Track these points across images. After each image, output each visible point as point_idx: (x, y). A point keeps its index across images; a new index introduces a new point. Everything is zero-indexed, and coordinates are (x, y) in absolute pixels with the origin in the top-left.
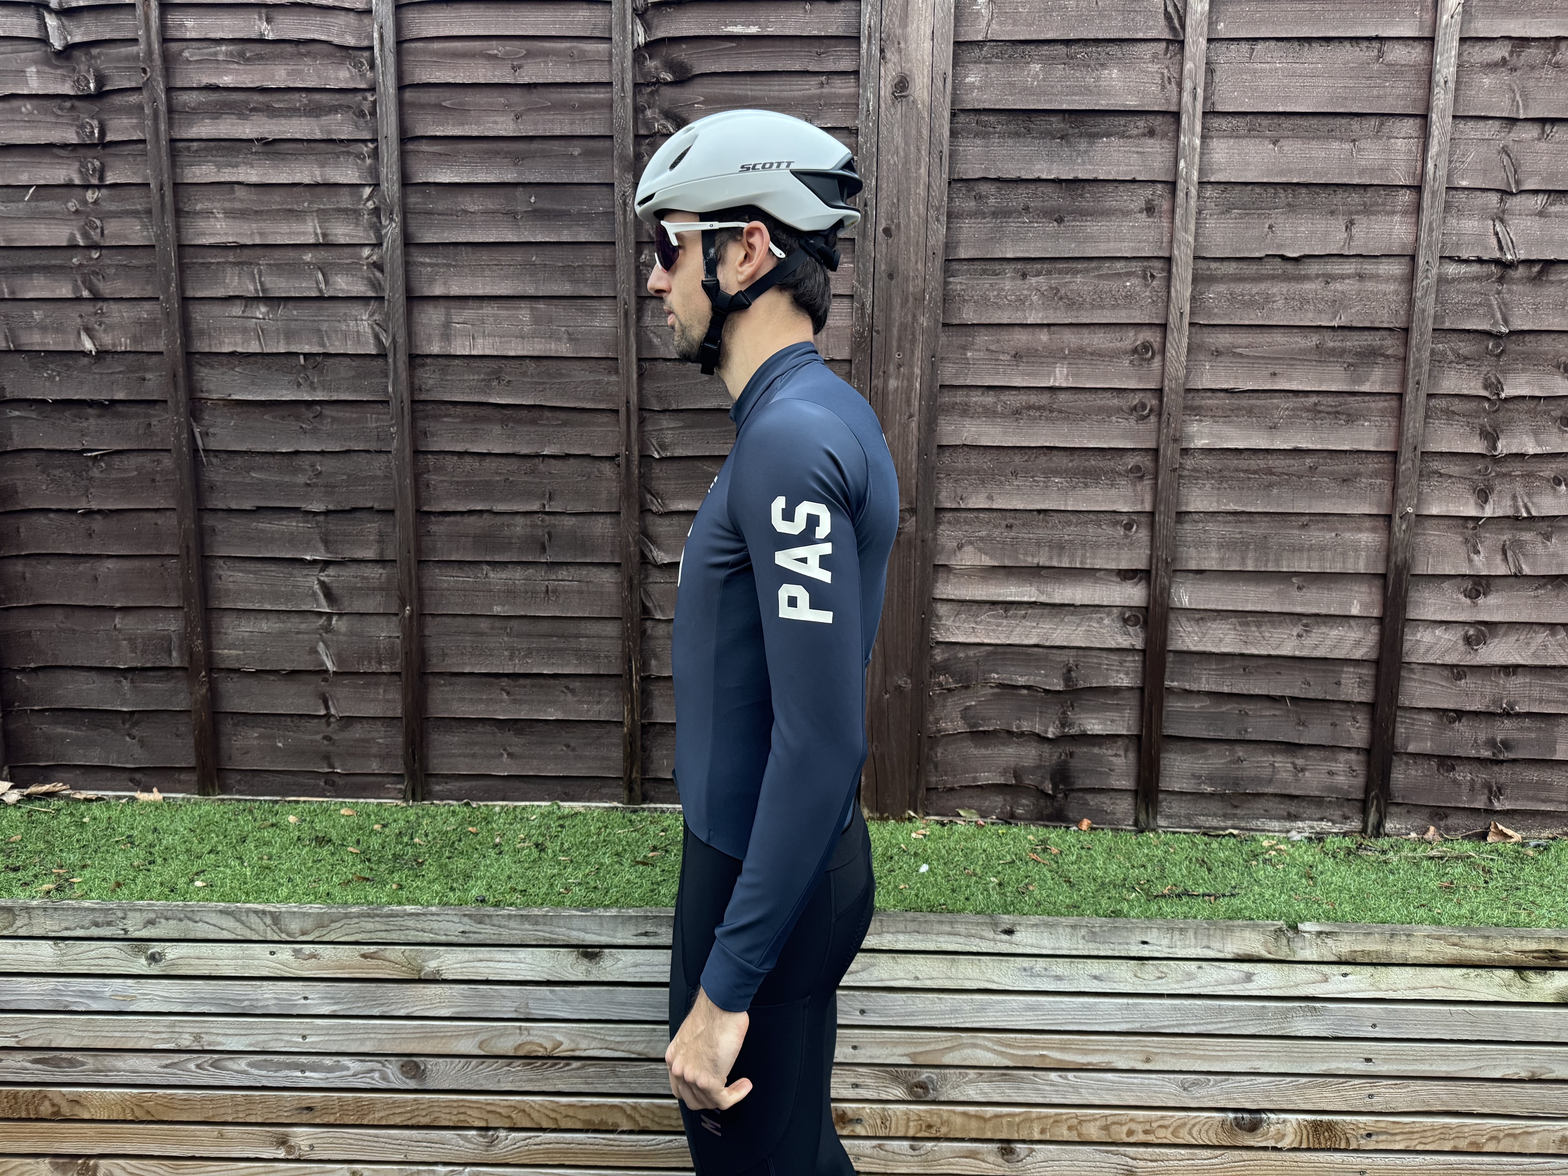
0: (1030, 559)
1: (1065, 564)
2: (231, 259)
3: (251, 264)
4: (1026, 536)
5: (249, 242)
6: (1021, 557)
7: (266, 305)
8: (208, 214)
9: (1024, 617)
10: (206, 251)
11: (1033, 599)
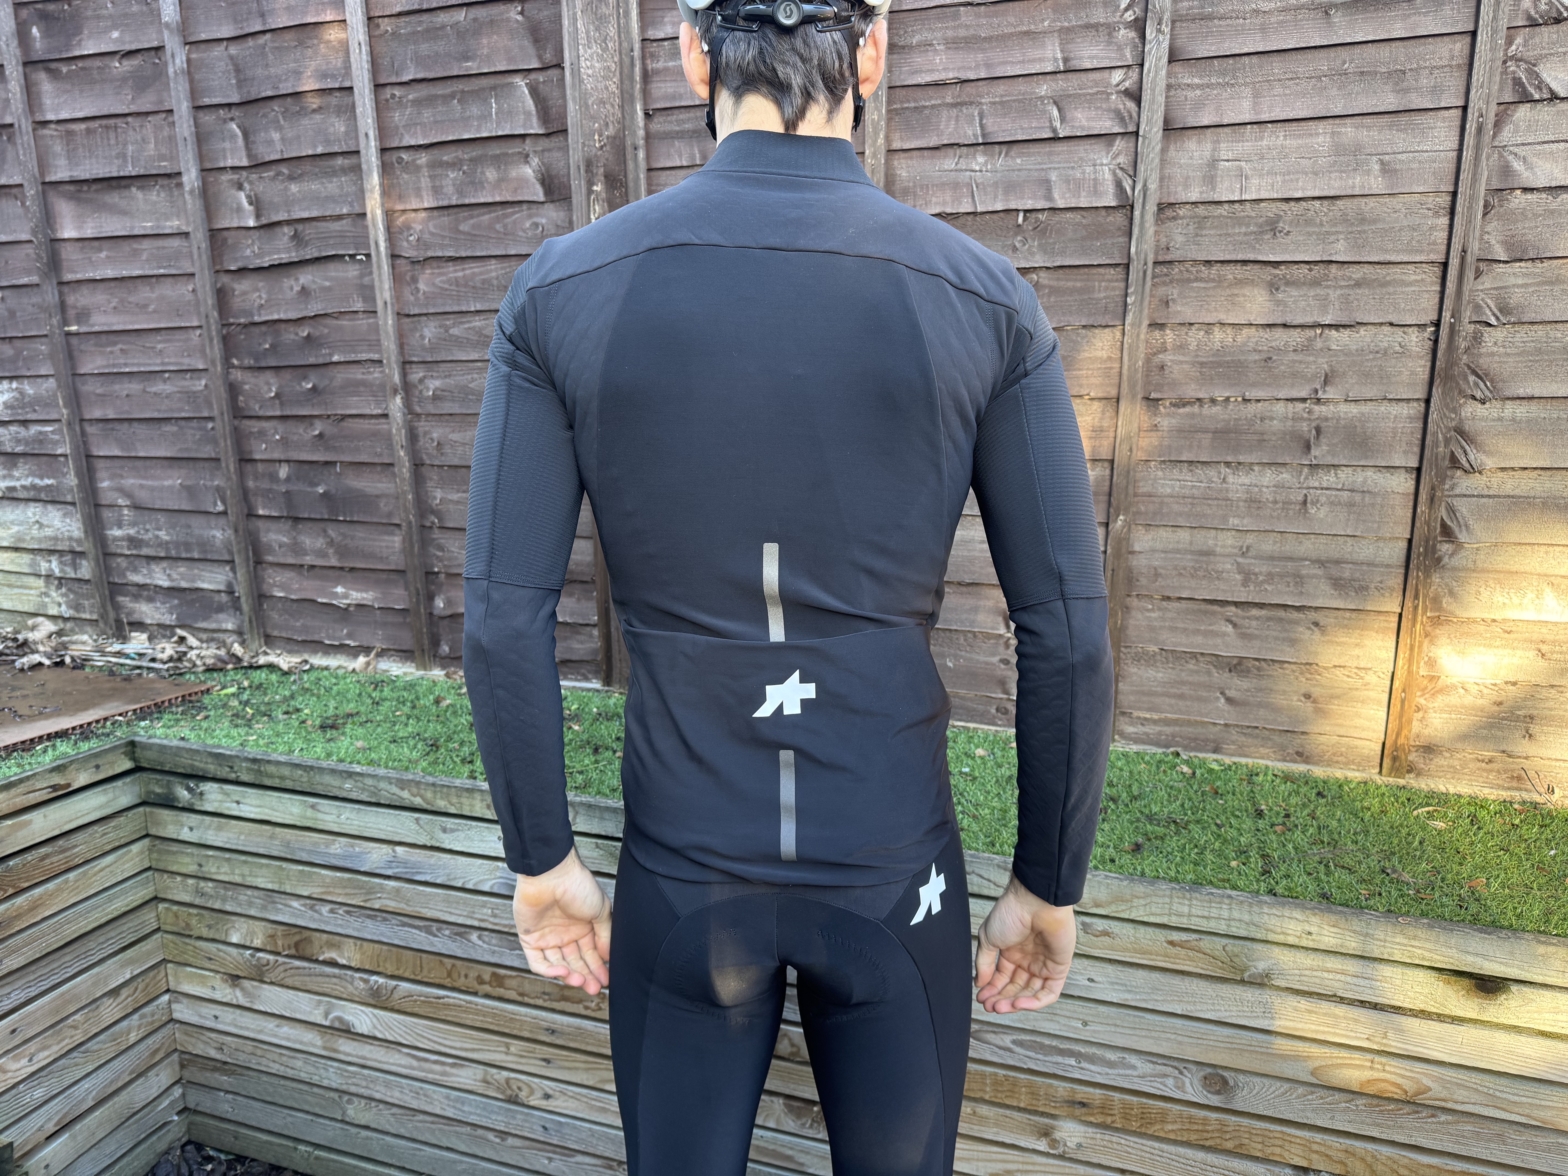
2: (949, 100)
3: (971, 103)
5: (972, 76)
7: (985, 153)
8: (928, 45)
10: (919, 93)
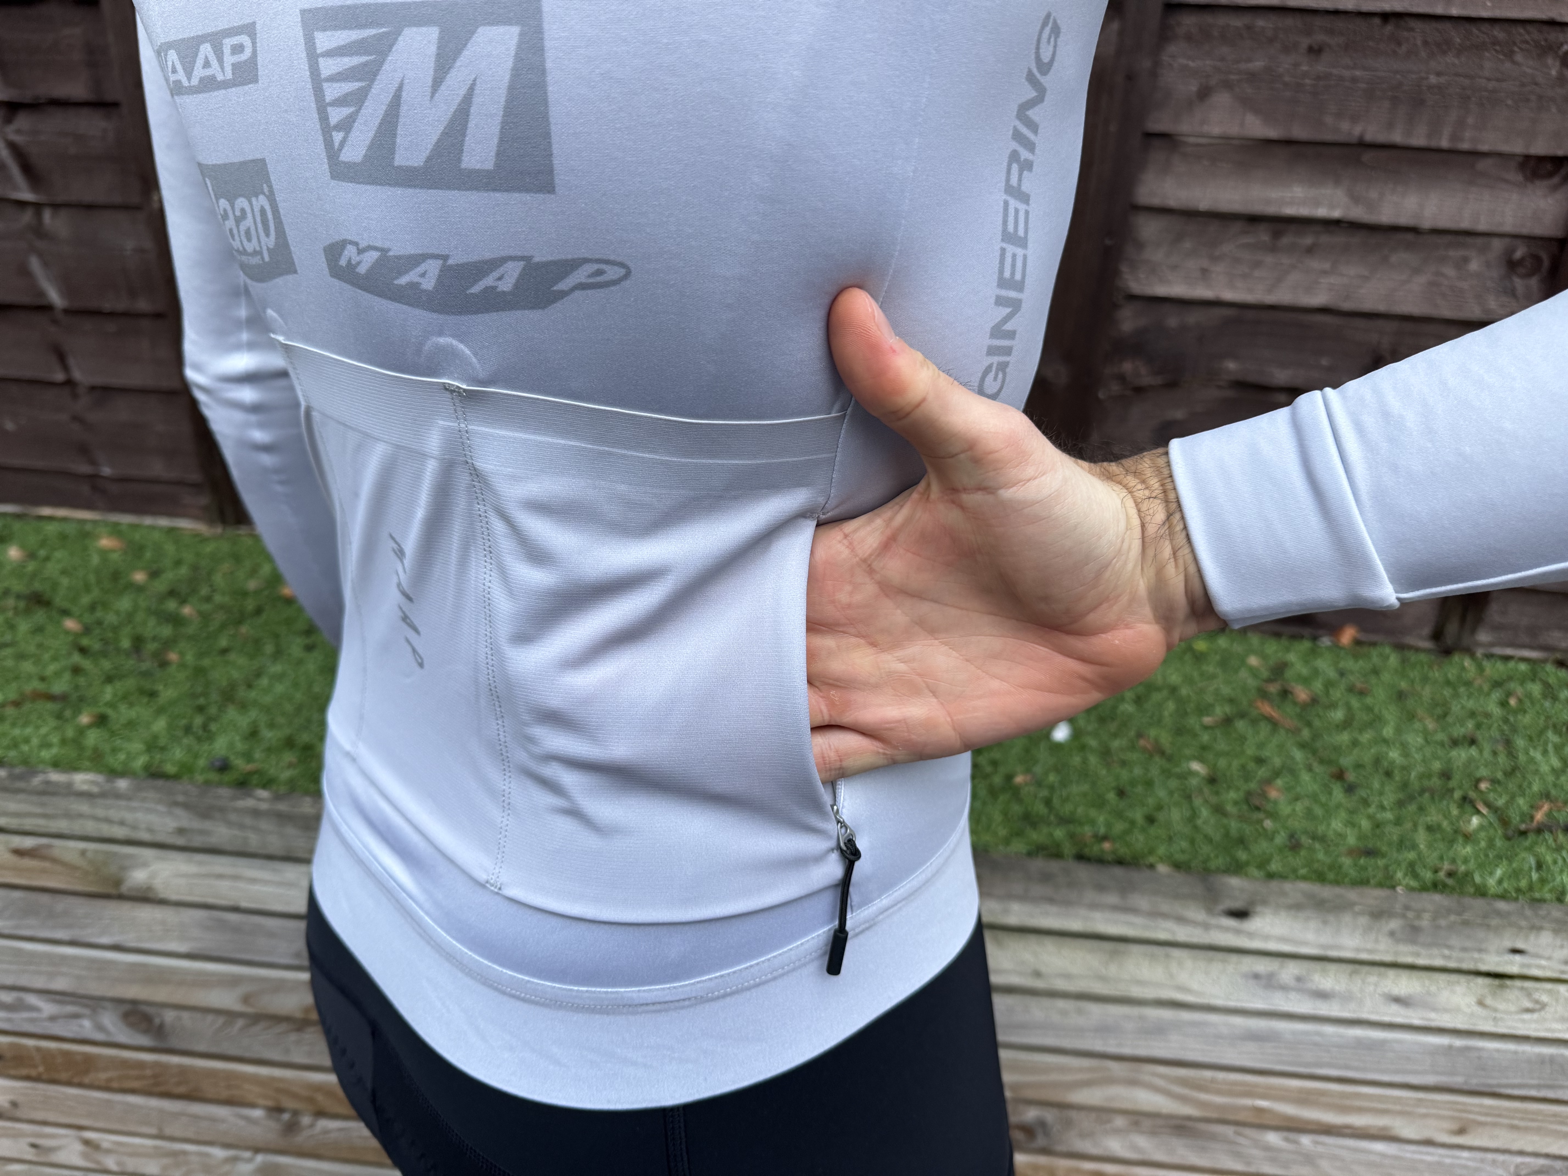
0: (1345, 126)
1: (1419, 139)
4: (1347, 73)
6: (1329, 120)
9: (1310, 251)
11: (1336, 214)
